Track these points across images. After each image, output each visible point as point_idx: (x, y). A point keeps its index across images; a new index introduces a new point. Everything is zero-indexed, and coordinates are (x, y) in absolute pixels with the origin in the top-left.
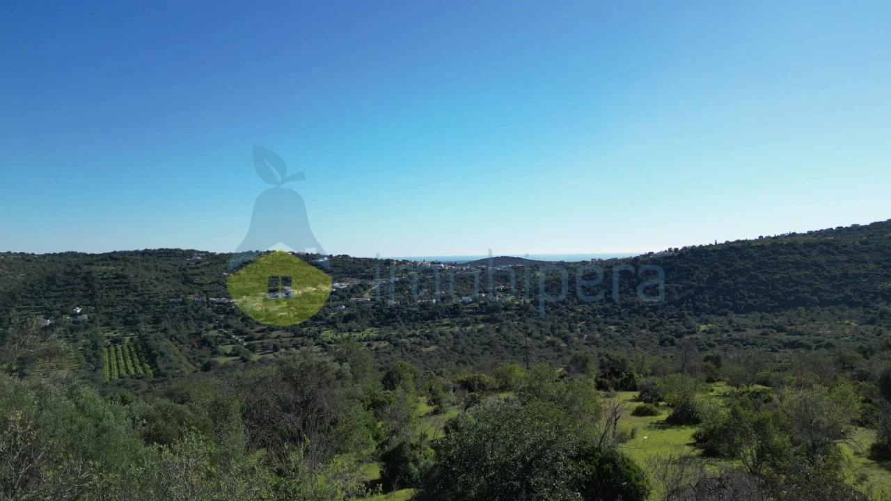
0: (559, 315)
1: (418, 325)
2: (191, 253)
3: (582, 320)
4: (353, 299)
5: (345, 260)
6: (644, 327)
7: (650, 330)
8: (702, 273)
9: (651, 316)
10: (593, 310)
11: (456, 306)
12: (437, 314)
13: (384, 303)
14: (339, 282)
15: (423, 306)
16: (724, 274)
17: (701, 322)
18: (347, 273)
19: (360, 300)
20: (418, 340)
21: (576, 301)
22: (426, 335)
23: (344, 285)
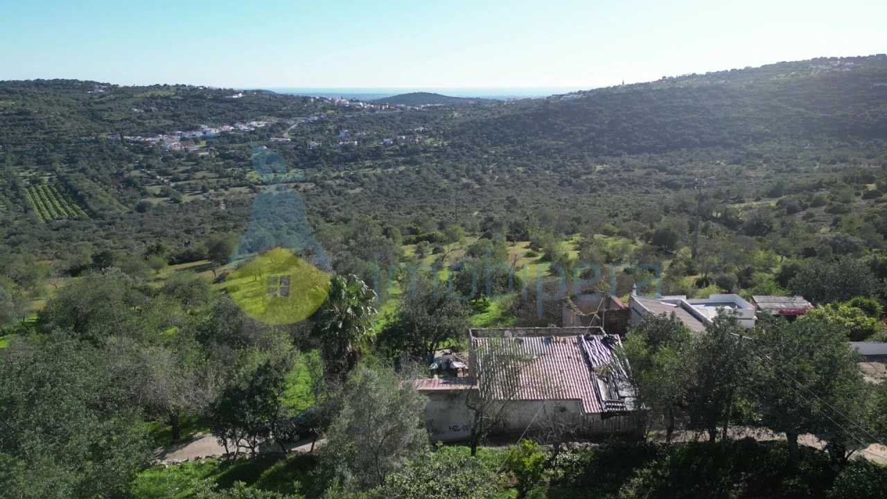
0: (474, 158)
1: (341, 167)
2: (89, 85)
3: (494, 161)
4: (273, 139)
5: (260, 96)
6: (547, 169)
7: (552, 171)
8: (605, 116)
9: (555, 158)
10: (505, 152)
11: (377, 148)
12: (359, 156)
13: (306, 144)
14: (256, 120)
15: (345, 148)
16: (624, 118)
17: (597, 163)
18: (264, 111)
19: (280, 140)
20: (343, 182)
21: (490, 143)
22: (350, 177)
23: (262, 124)
